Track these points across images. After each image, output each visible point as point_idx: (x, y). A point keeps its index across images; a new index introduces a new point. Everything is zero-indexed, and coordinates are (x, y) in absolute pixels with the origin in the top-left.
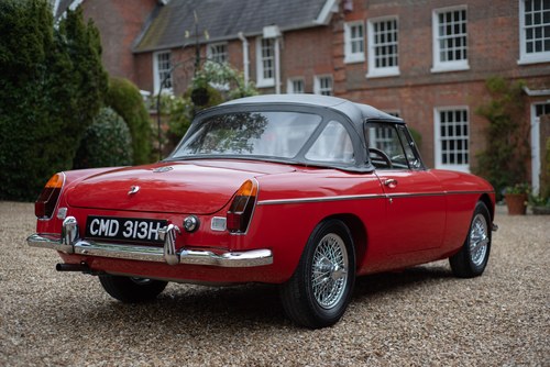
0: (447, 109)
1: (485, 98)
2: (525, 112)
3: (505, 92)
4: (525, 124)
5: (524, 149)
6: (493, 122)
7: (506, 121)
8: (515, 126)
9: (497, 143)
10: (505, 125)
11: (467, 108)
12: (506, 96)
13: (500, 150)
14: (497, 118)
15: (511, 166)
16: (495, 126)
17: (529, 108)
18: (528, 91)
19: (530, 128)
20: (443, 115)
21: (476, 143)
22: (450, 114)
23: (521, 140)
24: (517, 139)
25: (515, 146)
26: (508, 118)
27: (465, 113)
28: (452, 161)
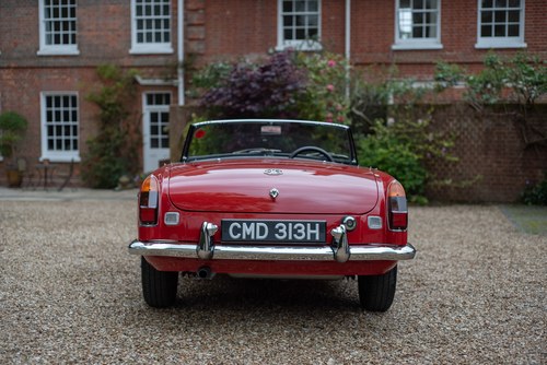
0: (53, 93)
1: (96, 84)
2: (136, 100)
3: (119, 80)
4: (137, 112)
5: (136, 136)
6: (105, 109)
7: (118, 108)
8: (127, 114)
9: (109, 129)
10: (117, 112)
11: (77, 93)
12: (119, 84)
13: (112, 137)
14: (109, 105)
15: (123, 152)
16: (107, 113)
17: (141, 96)
18: (139, 79)
19: (142, 116)
20: (49, 99)
21: (88, 131)
22: (57, 99)
23: (132, 127)
24: (128, 126)
25: (127, 133)
26: (120, 105)
27: (74, 98)
28: (59, 147)
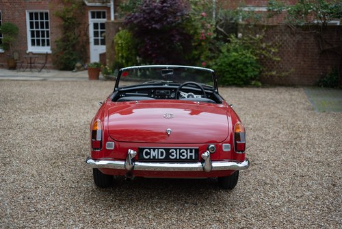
0: (34, 11)
1: (59, 6)
2: (85, 16)
3: (74, 3)
4: (85, 23)
5: (85, 38)
6: (66, 21)
7: (74, 21)
8: (79, 24)
9: (68, 34)
10: (73, 23)
11: (48, 11)
12: (74, 5)
13: (71, 38)
14: (68, 18)
15: (78, 48)
16: (67, 23)
17: (88, 13)
18: (86, 3)
19: (88, 25)
20: (31, 14)
21: (55, 34)
22: (36, 14)
23: (83, 32)
24: (80, 32)
25: (79, 36)
26: (75, 19)
27: (47, 14)
28: (38, 44)
